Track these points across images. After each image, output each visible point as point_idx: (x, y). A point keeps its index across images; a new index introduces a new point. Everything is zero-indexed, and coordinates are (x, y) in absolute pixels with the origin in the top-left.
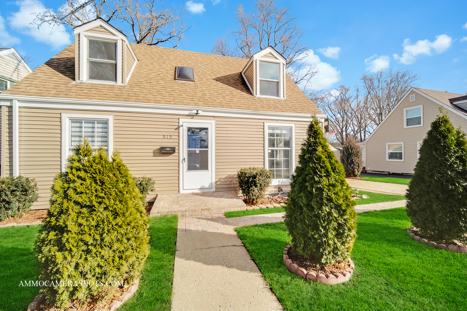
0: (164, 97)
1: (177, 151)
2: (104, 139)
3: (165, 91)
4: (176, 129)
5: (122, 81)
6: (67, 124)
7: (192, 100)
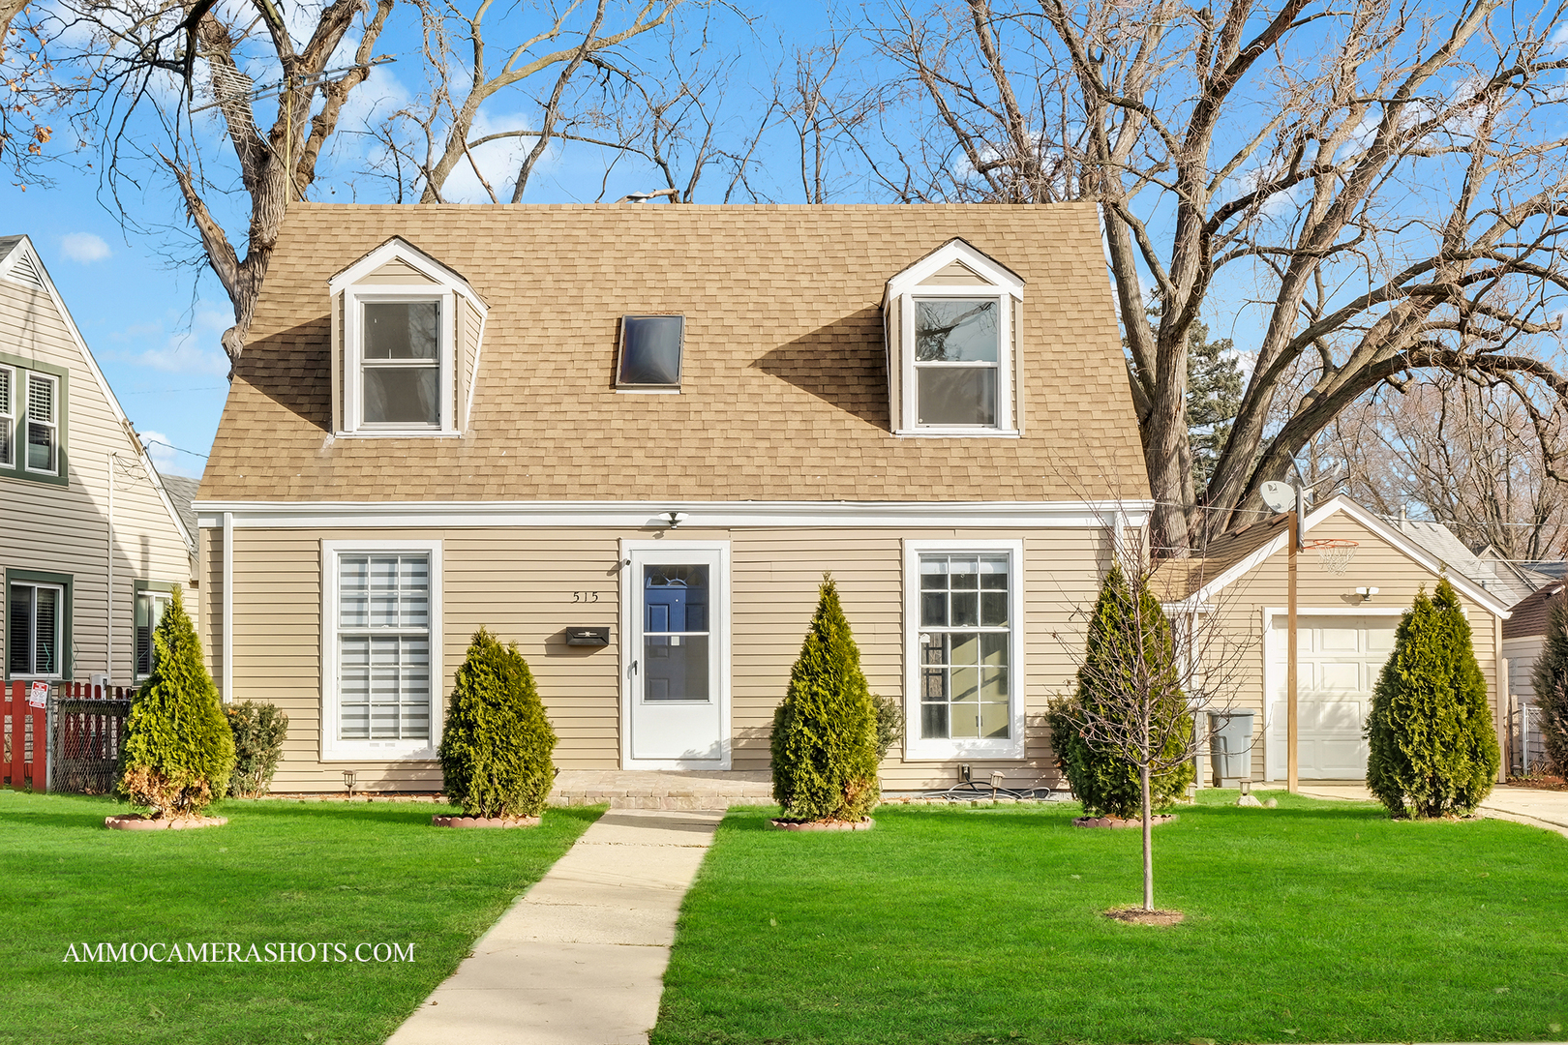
0: (576, 471)
1: (612, 639)
2: (419, 607)
3: (578, 443)
4: (610, 573)
5: (456, 421)
6: (333, 566)
7: (661, 471)
